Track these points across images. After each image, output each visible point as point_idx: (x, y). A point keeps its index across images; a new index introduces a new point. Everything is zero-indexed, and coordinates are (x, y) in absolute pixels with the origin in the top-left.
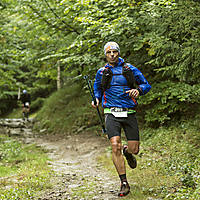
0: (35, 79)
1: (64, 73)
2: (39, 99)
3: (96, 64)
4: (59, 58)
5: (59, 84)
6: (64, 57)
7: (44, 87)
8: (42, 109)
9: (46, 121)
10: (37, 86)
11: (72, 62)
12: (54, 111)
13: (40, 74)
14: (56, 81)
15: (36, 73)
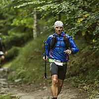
0: (10, 27)
1: (40, 22)
2: (14, 48)
3: (74, 12)
4: (36, 6)
5: (35, 33)
6: (41, 5)
7: (19, 35)
8: (18, 58)
9: (21, 70)
10: (13, 34)
11: (49, 9)
12: (30, 60)
13: (16, 22)
14: (32, 29)
15: (11, 21)
